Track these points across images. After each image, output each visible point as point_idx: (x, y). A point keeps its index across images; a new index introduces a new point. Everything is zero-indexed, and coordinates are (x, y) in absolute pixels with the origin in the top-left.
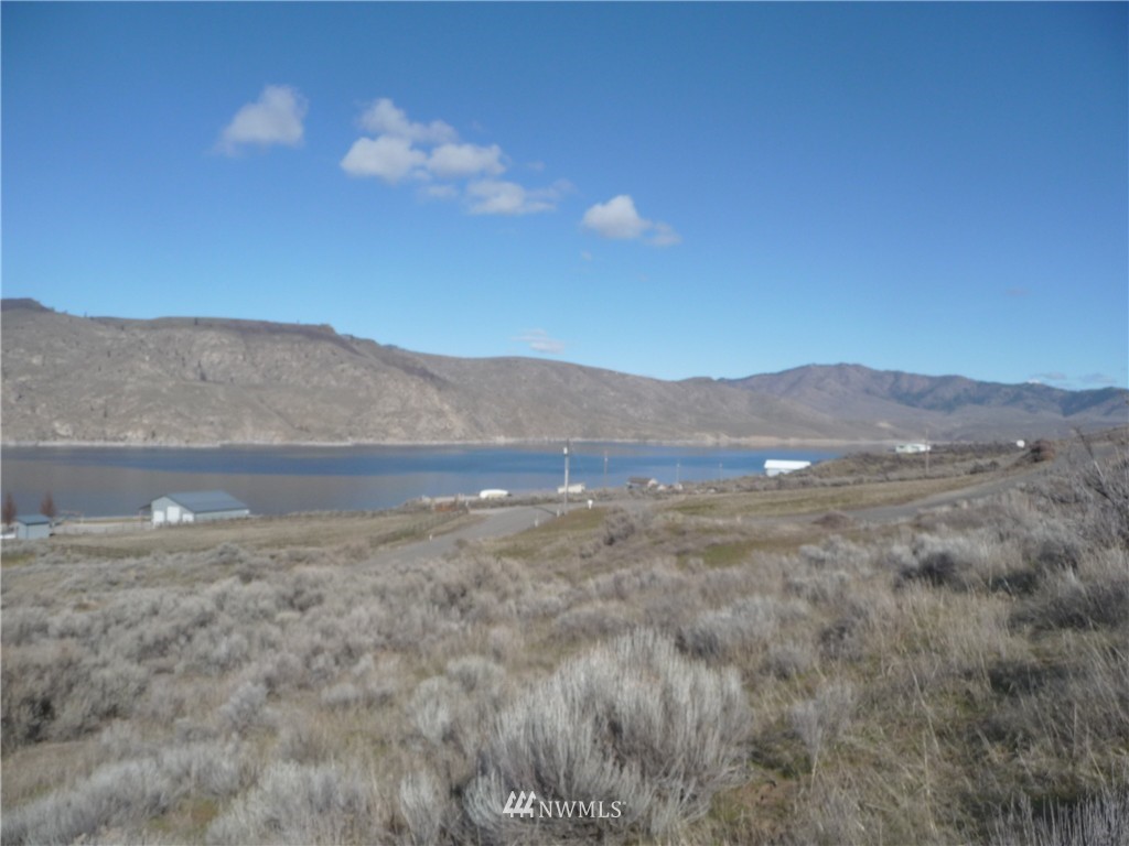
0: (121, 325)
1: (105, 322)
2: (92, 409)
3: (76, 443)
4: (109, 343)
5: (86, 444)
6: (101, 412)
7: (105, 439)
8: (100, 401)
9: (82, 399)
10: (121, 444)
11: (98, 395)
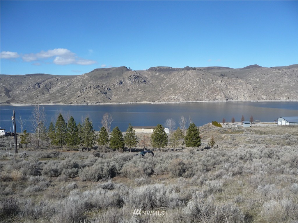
0: (279, 68)
1: (275, 68)
2: (272, 92)
3: (267, 101)
4: (276, 74)
5: (270, 101)
6: (274, 92)
7: (275, 100)
8: (274, 89)
9: (269, 89)
10: (279, 101)
11: (273, 88)
